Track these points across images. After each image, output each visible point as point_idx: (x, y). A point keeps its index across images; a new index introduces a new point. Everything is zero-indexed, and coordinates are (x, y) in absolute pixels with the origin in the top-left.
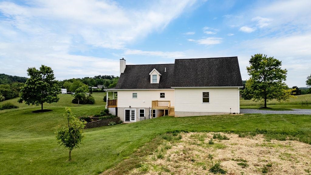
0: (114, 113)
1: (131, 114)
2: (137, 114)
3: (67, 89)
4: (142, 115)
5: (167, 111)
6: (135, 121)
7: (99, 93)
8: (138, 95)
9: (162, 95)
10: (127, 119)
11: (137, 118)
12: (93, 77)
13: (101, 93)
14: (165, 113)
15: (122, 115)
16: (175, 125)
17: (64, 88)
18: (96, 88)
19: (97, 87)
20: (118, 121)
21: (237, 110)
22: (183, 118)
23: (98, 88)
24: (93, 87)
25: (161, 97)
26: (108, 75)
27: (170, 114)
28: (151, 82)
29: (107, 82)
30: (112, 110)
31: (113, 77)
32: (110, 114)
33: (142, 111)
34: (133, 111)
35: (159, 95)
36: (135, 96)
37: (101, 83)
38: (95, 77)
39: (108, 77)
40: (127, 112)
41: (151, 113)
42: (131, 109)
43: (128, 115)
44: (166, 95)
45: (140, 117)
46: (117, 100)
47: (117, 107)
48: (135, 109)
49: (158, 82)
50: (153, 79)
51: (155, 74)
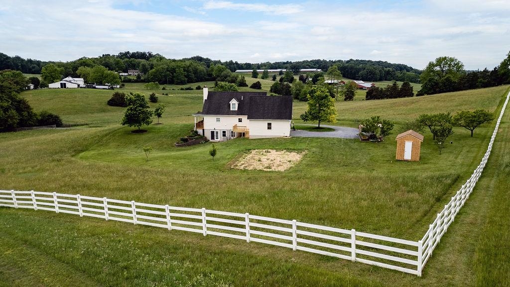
0: (202, 134)
1: (215, 135)
2: (220, 135)
3: (84, 79)
4: (224, 135)
5: (244, 133)
6: (219, 140)
7: (133, 84)
8: (221, 119)
9: (240, 120)
10: (213, 138)
11: (220, 138)
12: (117, 54)
13: (136, 84)
14: (242, 135)
15: (208, 135)
16: (249, 145)
17: (79, 77)
18: (126, 74)
19: (128, 73)
20: (206, 141)
21: (288, 134)
22: (255, 139)
23: (130, 75)
24: (122, 74)
25: (239, 121)
26: (142, 51)
27: (246, 136)
28: (231, 109)
29: (144, 65)
30: (200, 131)
31: (150, 54)
32: (199, 135)
33: (224, 132)
34: (217, 132)
35: (238, 120)
36: (218, 120)
37: (134, 67)
38: (121, 53)
39: (142, 56)
40: (213, 133)
41: (231, 134)
42: (215, 131)
43: (212, 135)
44: (243, 120)
45: (222, 137)
46: (204, 123)
47: (204, 129)
48: (219, 130)
49: (236, 109)
50: (232, 107)
51: (234, 102)
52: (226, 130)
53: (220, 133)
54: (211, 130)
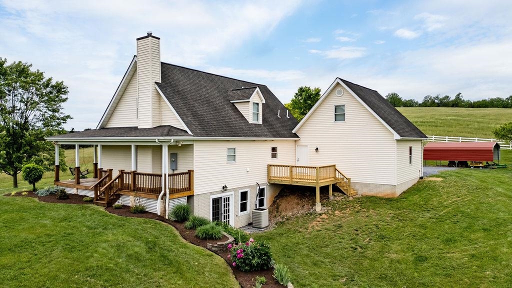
1: (222, 209)
2: (235, 206)
4: (243, 208)
9: (274, 154)
11: (236, 216)
33: (244, 196)
34: (227, 201)
35: (271, 153)
36: (231, 156)
41: (258, 198)
42: (224, 195)
43: (216, 212)
44: (279, 152)
45: (240, 214)
46: (193, 171)
47: (193, 195)
48: (233, 193)
49: (260, 122)
50: (253, 113)
51: (257, 100)
52: (249, 187)
53: (236, 202)
54: (212, 193)
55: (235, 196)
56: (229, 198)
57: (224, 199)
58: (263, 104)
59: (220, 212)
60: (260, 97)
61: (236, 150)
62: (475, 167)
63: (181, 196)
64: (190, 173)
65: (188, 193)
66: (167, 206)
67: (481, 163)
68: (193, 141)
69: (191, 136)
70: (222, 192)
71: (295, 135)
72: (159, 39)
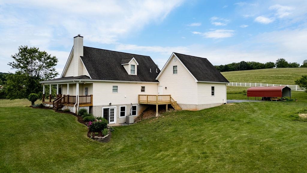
1: (110, 114)
2: (117, 113)
6: (114, 122)
11: (117, 118)
25: (142, 91)
33: (123, 109)
36: (115, 89)
40: (106, 111)
41: (132, 110)
42: (110, 107)
43: (106, 115)
44: (146, 89)
45: (120, 117)
46: (92, 95)
47: (92, 106)
48: (116, 107)
49: (136, 74)
50: (131, 70)
51: (133, 63)
52: (126, 105)
53: (118, 111)
54: (103, 106)
55: (117, 108)
56: (114, 109)
57: (111, 109)
58: (137, 65)
59: (108, 115)
60: (136, 62)
61: (118, 87)
62: (273, 100)
63: (86, 106)
64: (91, 96)
65: (90, 105)
66: (78, 109)
67: (277, 98)
68: (93, 82)
69: (91, 79)
70: (110, 106)
71: (157, 81)
72: (83, 37)
